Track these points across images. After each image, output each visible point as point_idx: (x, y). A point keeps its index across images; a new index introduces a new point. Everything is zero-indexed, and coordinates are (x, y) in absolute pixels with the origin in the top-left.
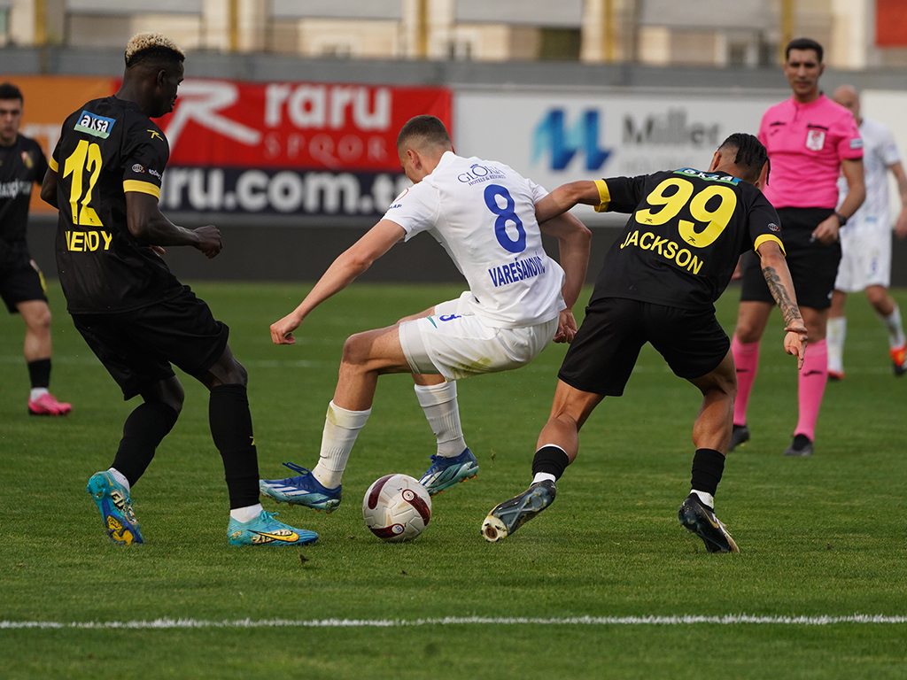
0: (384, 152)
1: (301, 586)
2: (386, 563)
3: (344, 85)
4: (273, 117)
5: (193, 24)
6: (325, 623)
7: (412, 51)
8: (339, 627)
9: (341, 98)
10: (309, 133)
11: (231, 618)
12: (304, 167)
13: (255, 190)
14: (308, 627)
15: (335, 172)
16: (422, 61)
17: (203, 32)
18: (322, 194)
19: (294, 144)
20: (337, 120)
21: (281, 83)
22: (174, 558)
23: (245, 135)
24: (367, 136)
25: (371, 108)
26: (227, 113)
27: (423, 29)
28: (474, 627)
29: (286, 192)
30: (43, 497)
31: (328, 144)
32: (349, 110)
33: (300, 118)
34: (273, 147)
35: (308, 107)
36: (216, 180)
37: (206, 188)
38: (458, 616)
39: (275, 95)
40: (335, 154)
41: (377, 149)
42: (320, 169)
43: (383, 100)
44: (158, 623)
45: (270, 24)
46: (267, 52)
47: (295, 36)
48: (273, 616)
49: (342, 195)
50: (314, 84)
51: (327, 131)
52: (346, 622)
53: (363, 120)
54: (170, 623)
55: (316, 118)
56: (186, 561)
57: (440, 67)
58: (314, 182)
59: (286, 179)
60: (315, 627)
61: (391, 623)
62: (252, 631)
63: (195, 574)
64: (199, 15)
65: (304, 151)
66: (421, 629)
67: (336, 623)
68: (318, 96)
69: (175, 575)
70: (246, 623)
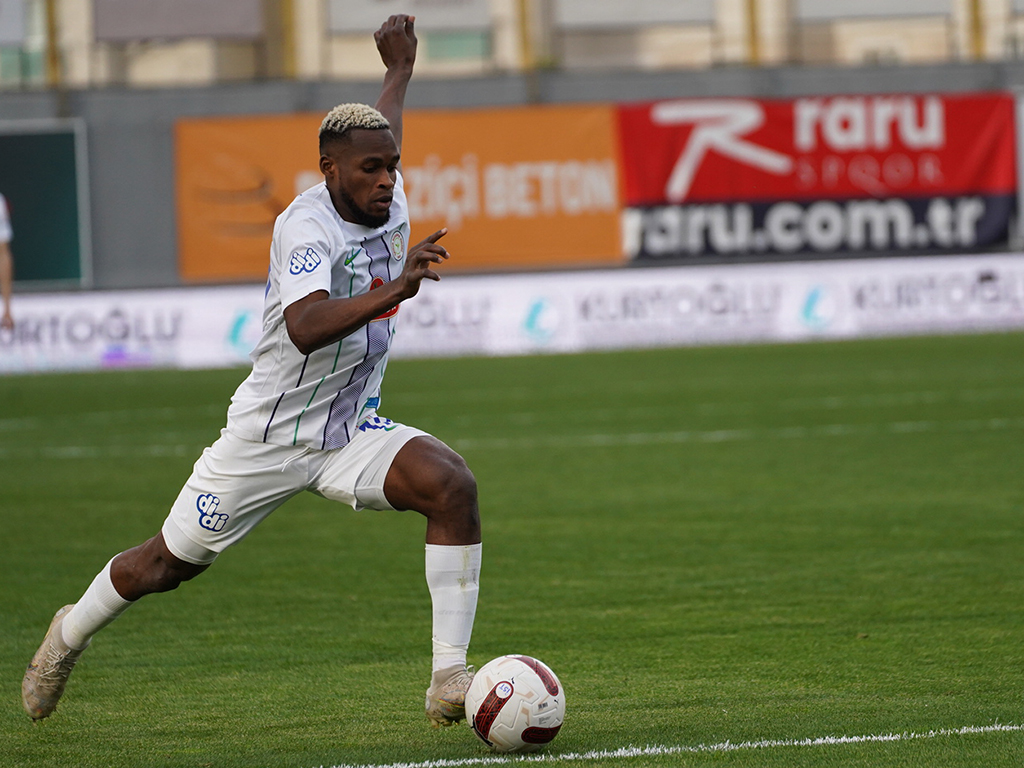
0: (938, 172)
1: (796, 698)
2: (901, 665)
3: (886, 96)
4: (804, 138)
5: (703, 36)
6: (820, 741)
7: (965, 51)
8: (835, 745)
9: (883, 111)
10: (849, 156)
11: (709, 741)
12: (844, 196)
13: (789, 227)
14: (799, 747)
15: (882, 199)
16: (979, 63)
17: (717, 43)
18: (868, 227)
19: (832, 169)
20: (881, 138)
21: (811, 98)
22: (651, 673)
23: (773, 162)
24: (916, 155)
25: (921, 121)
26: (754, 137)
27: (977, 26)
28: (995, 735)
29: (825, 226)
30: (505, 607)
31: (872, 166)
32: (894, 127)
33: (837, 139)
34: (807, 174)
35: (846, 125)
36: (743, 217)
37: (731, 227)
38: (978, 724)
39: (806, 114)
40: (881, 179)
41: (930, 171)
42: (863, 196)
43: (934, 112)
44: (621, 752)
45: (795, 30)
46: (794, 62)
47: (829, 42)
48: (759, 736)
49: (891, 227)
50: (850, 96)
51: (871, 153)
52: (844, 739)
53: (912, 136)
54: (636, 751)
55: (856, 138)
56: (664, 675)
57: (998, 69)
58: (858, 213)
59: (824, 211)
60: (807, 746)
61: (897, 737)
62: (732, 755)
63: (673, 691)
64: (712, 24)
65: (844, 178)
66: (932, 743)
67: (832, 741)
68: (856, 111)
69: (649, 692)
70: (726, 746)
